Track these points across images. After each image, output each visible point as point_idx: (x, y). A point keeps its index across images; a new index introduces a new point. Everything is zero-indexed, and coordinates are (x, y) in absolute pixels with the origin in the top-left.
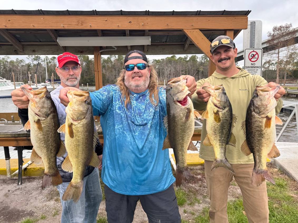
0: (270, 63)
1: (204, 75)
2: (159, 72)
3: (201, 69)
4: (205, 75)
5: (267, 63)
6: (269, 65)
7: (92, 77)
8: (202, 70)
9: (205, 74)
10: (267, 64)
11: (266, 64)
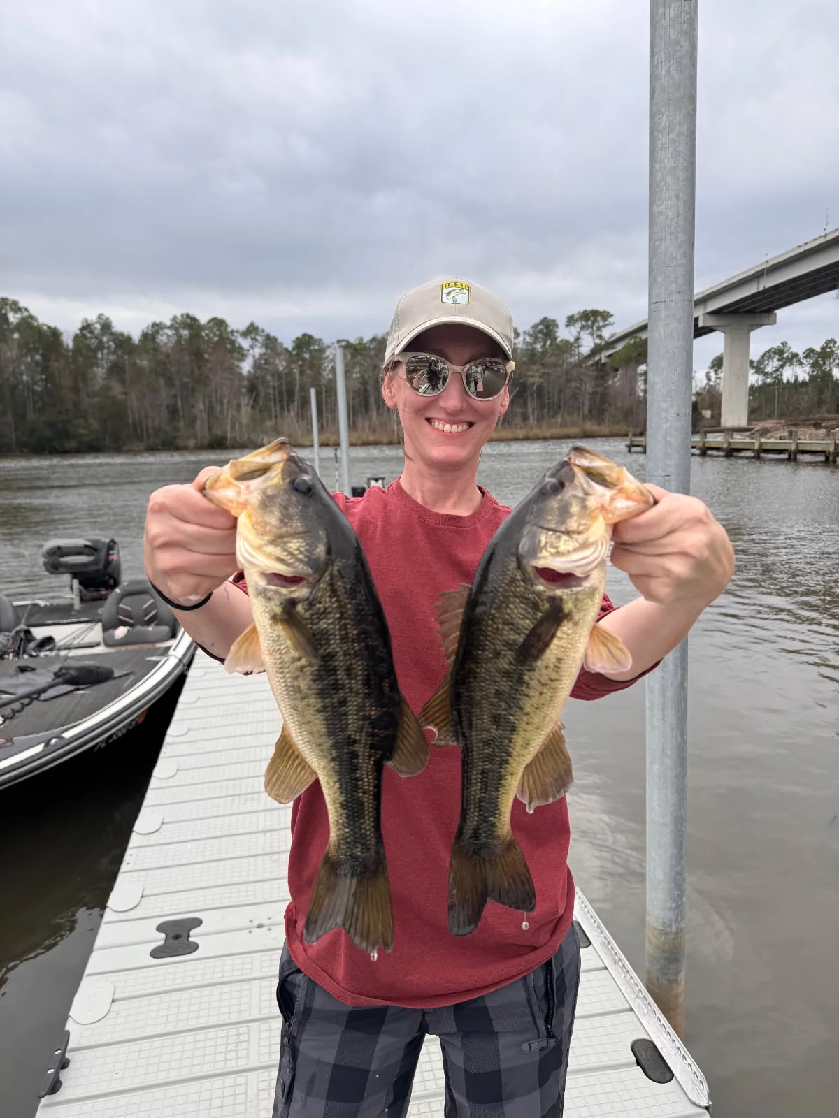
0: (785, 355)
1: (546, 401)
2: (365, 391)
3: (532, 376)
4: (549, 403)
5: (775, 353)
6: (781, 363)
7: (64, 417)
8: (537, 380)
9: (549, 398)
10: (775, 360)
11: (770, 357)
